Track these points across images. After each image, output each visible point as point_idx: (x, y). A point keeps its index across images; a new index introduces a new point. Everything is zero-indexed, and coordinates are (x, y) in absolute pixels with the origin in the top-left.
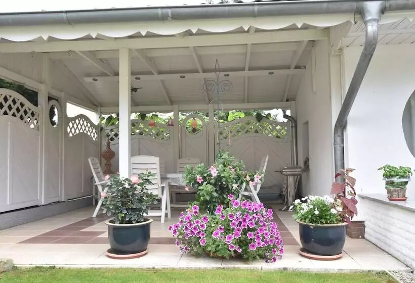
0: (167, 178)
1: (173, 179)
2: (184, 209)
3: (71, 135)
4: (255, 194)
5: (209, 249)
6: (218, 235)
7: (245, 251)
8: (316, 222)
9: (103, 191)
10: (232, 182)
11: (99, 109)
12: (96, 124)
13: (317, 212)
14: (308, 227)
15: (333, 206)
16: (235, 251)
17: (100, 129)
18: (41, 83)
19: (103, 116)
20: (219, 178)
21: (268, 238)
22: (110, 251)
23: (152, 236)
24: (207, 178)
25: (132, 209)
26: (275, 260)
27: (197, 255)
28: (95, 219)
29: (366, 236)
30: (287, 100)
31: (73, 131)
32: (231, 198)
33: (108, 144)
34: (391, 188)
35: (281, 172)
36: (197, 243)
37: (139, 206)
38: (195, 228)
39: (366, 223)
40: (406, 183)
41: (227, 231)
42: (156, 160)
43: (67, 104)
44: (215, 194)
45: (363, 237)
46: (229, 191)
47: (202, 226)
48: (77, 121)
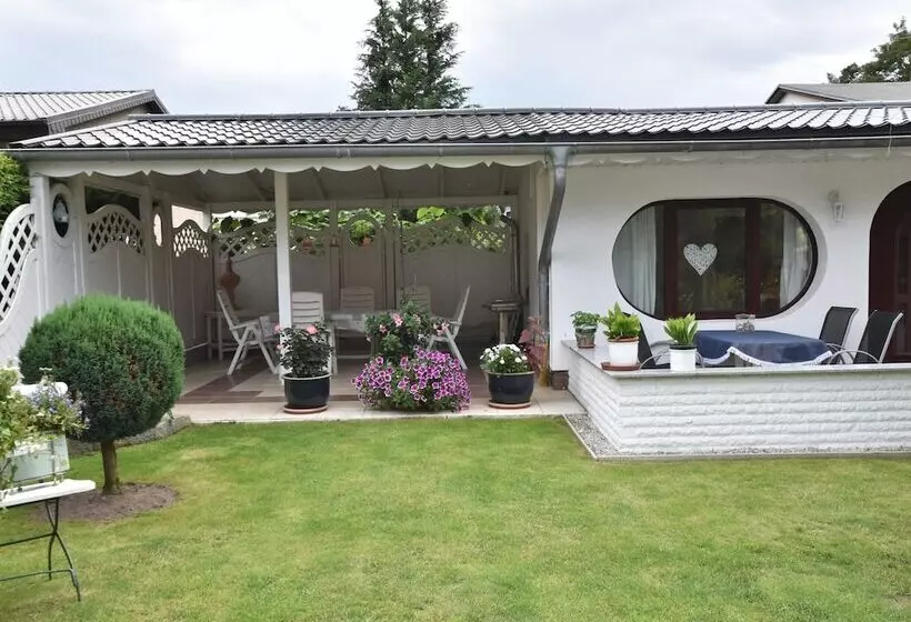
0: (331, 321)
1: (339, 321)
2: (367, 361)
3: (177, 255)
4: (451, 339)
5: (395, 400)
6: (403, 385)
7: (431, 402)
8: (502, 371)
9: (240, 338)
10: (418, 332)
11: (208, 205)
12: (205, 230)
13: (502, 362)
14: (495, 376)
15: (518, 355)
16: (421, 401)
17: (210, 238)
18: (142, 184)
19: (215, 216)
20: (403, 327)
21: (453, 387)
22: (287, 407)
23: (331, 393)
24: (391, 327)
25: (311, 362)
26: (460, 409)
27: (382, 409)
28: (231, 379)
29: (569, 387)
30: (506, 193)
31: (180, 248)
32: (416, 349)
33: (230, 264)
34: (580, 336)
35: (490, 308)
36: (382, 395)
37: (317, 359)
38: (380, 380)
39: (570, 373)
40: (595, 330)
41: (413, 382)
42: (319, 297)
43: (173, 207)
44: (400, 345)
45: (567, 389)
46: (415, 342)
47: (387, 378)
48: (184, 232)
